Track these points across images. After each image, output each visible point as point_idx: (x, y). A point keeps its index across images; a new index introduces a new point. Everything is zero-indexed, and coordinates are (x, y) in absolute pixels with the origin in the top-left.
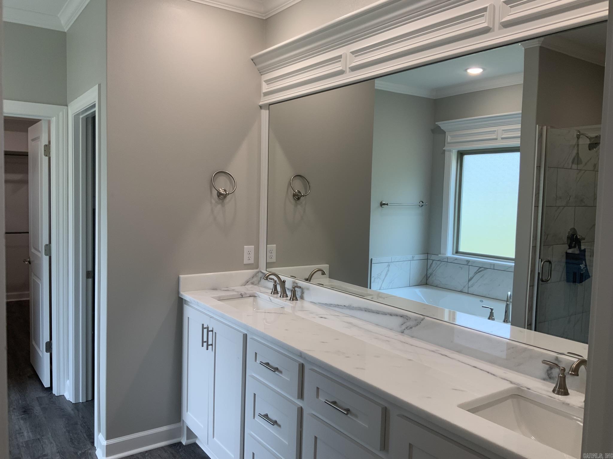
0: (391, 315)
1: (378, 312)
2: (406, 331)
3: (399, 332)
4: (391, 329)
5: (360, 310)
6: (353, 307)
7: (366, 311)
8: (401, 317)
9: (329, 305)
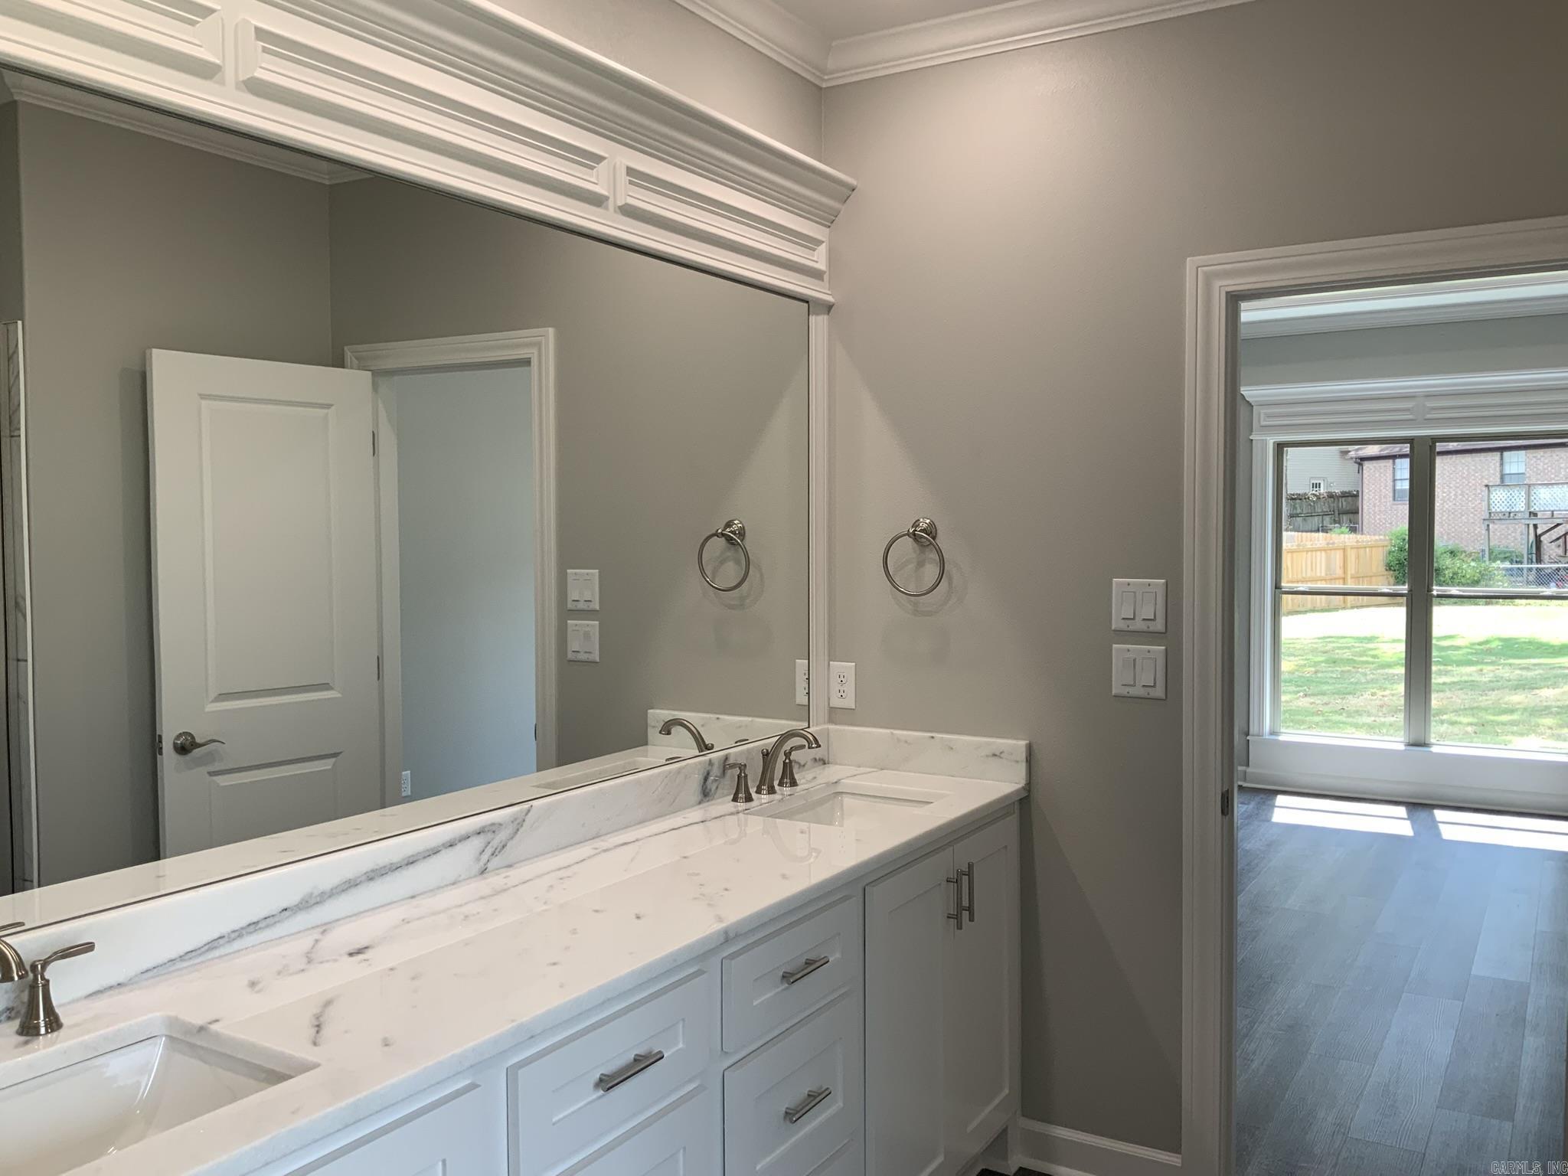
0: (451, 846)
1: (411, 860)
2: (496, 862)
3: (475, 876)
4: (454, 884)
5: (350, 887)
6: (323, 893)
7: (371, 879)
8: (479, 833)
9: (206, 947)
